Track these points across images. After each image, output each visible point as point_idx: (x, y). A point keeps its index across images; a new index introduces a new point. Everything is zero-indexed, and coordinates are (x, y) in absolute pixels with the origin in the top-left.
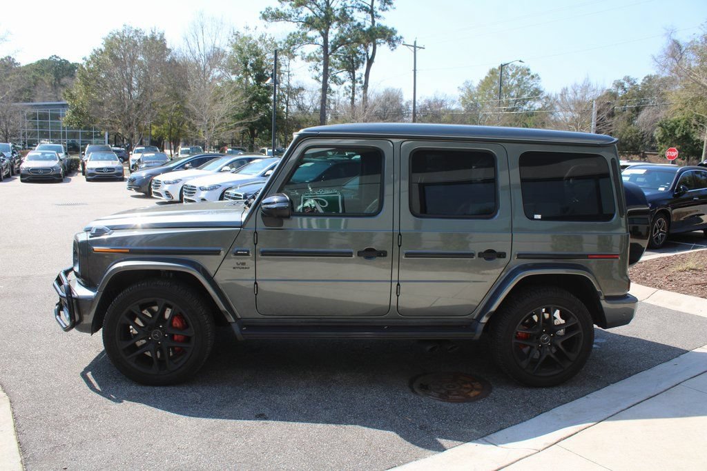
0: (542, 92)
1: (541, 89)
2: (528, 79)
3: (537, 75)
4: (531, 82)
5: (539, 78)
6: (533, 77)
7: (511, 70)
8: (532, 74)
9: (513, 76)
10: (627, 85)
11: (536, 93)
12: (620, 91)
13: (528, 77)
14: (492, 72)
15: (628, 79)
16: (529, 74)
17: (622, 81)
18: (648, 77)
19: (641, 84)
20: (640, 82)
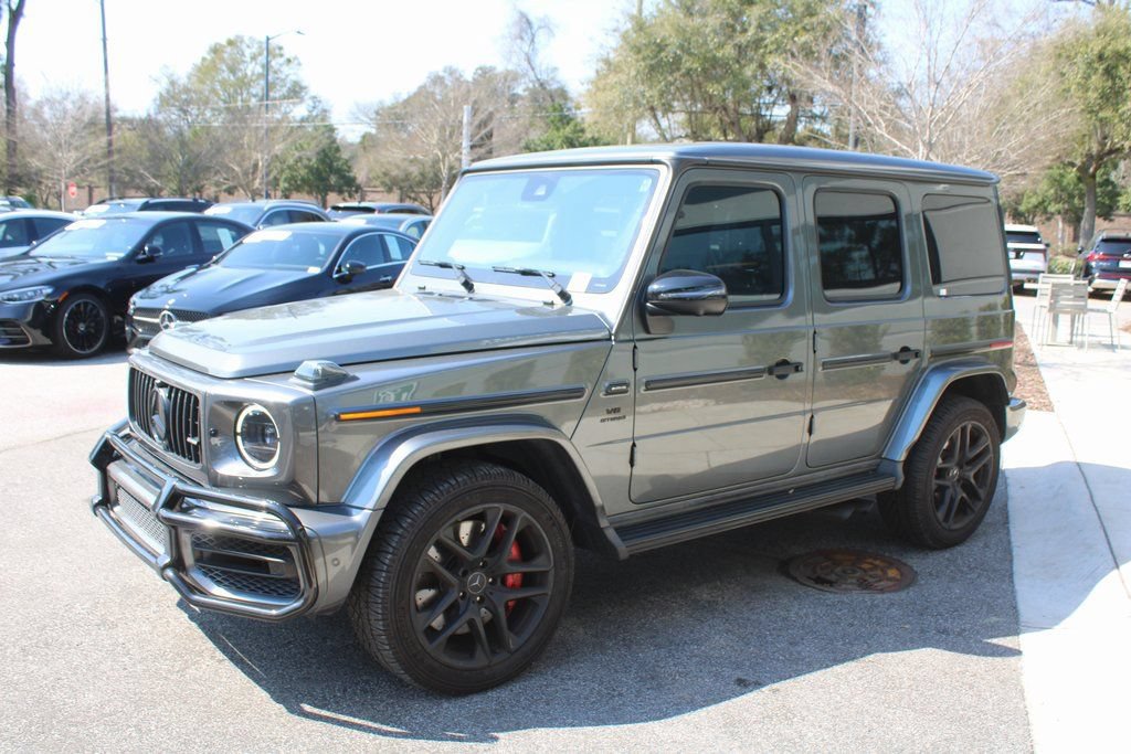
0: (305, 88)
1: (304, 84)
2: (281, 65)
3: (296, 58)
4: (286, 70)
5: (299, 64)
6: (289, 61)
7: (248, 47)
8: (287, 56)
9: (254, 58)
10: (448, 81)
11: (296, 92)
12: (437, 90)
13: (281, 60)
14: (216, 50)
15: (452, 72)
16: (281, 56)
17: (441, 74)
18: (481, 69)
19: (470, 79)
20: (469, 76)
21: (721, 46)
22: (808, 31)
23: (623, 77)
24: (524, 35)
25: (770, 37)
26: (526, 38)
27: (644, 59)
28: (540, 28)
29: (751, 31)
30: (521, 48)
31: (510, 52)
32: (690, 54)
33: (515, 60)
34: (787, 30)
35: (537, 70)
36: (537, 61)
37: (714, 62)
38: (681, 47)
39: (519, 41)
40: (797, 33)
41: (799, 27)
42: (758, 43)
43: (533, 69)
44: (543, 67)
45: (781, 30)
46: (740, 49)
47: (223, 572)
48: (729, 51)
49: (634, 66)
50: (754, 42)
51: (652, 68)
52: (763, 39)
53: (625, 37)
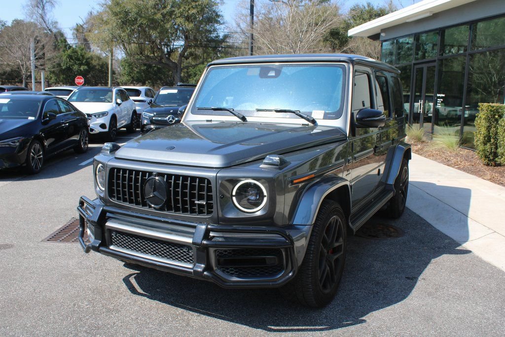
19: (10, 25)
20: (9, 24)
21: (155, 14)
22: (194, 8)
23: (109, 26)
24: (39, 5)
25: (177, 11)
26: (40, 7)
27: (120, 19)
28: (47, 2)
29: (169, 7)
30: (38, 12)
31: (32, 13)
32: (141, 17)
33: (35, 17)
34: (185, 8)
35: (47, 23)
36: (47, 18)
37: (153, 21)
38: (137, 14)
39: (36, 8)
40: (189, 9)
41: (190, 6)
42: (171, 13)
43: (45, 22)
44: (50, 21)
45: (183, 8)
46: (164, 16)
47: (235, 268)
48: (159, 16)
49: (114, 22)
50: (170, 13)
51: (124, 23)
52: (174, 11)
53: (110, 7)
